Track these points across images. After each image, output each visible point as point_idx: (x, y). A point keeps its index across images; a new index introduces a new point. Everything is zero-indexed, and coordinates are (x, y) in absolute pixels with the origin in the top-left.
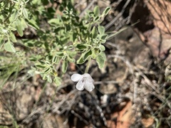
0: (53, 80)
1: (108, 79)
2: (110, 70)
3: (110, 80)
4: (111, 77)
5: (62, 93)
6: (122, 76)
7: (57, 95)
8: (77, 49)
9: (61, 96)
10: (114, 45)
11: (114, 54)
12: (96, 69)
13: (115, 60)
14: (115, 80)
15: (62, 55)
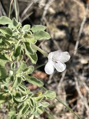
0: (47, 101)
1: (76, 30)
2: (64, 23)
3: (79, 27)
4: (76, 24)
5: (75, 103)
6: (78, 9)
7: (76, 110)
8: (18, 57)
9: (78, 106)
10: (30, 6)
11: (43, 9)
12: (56, 43)
13: (52, 11)
14: (81, 20)
15: (19, 79)
